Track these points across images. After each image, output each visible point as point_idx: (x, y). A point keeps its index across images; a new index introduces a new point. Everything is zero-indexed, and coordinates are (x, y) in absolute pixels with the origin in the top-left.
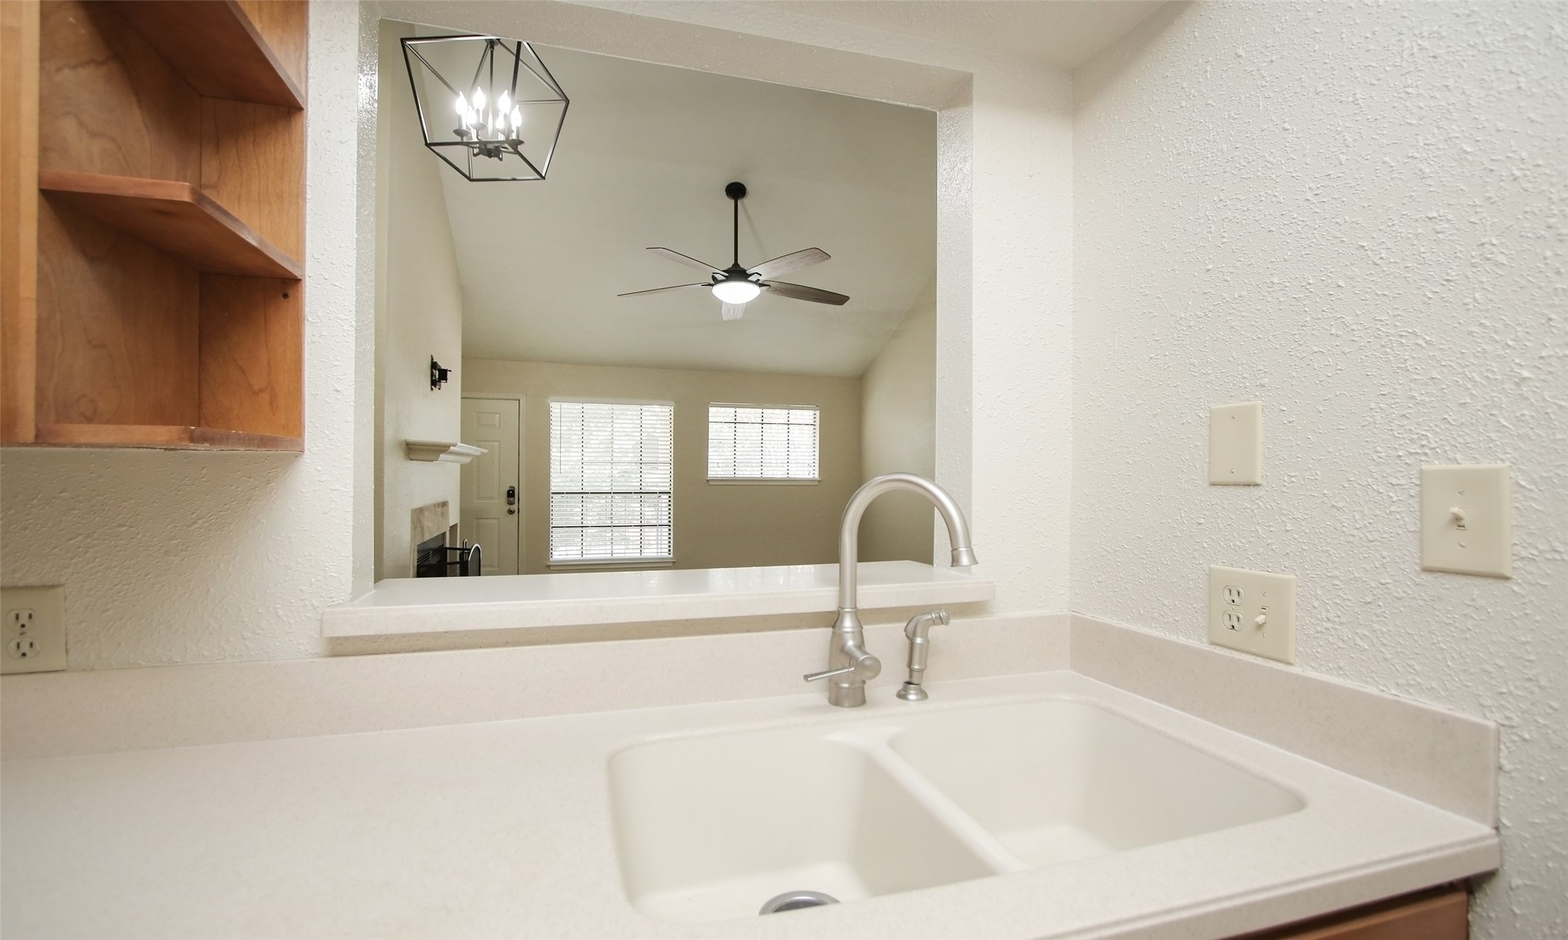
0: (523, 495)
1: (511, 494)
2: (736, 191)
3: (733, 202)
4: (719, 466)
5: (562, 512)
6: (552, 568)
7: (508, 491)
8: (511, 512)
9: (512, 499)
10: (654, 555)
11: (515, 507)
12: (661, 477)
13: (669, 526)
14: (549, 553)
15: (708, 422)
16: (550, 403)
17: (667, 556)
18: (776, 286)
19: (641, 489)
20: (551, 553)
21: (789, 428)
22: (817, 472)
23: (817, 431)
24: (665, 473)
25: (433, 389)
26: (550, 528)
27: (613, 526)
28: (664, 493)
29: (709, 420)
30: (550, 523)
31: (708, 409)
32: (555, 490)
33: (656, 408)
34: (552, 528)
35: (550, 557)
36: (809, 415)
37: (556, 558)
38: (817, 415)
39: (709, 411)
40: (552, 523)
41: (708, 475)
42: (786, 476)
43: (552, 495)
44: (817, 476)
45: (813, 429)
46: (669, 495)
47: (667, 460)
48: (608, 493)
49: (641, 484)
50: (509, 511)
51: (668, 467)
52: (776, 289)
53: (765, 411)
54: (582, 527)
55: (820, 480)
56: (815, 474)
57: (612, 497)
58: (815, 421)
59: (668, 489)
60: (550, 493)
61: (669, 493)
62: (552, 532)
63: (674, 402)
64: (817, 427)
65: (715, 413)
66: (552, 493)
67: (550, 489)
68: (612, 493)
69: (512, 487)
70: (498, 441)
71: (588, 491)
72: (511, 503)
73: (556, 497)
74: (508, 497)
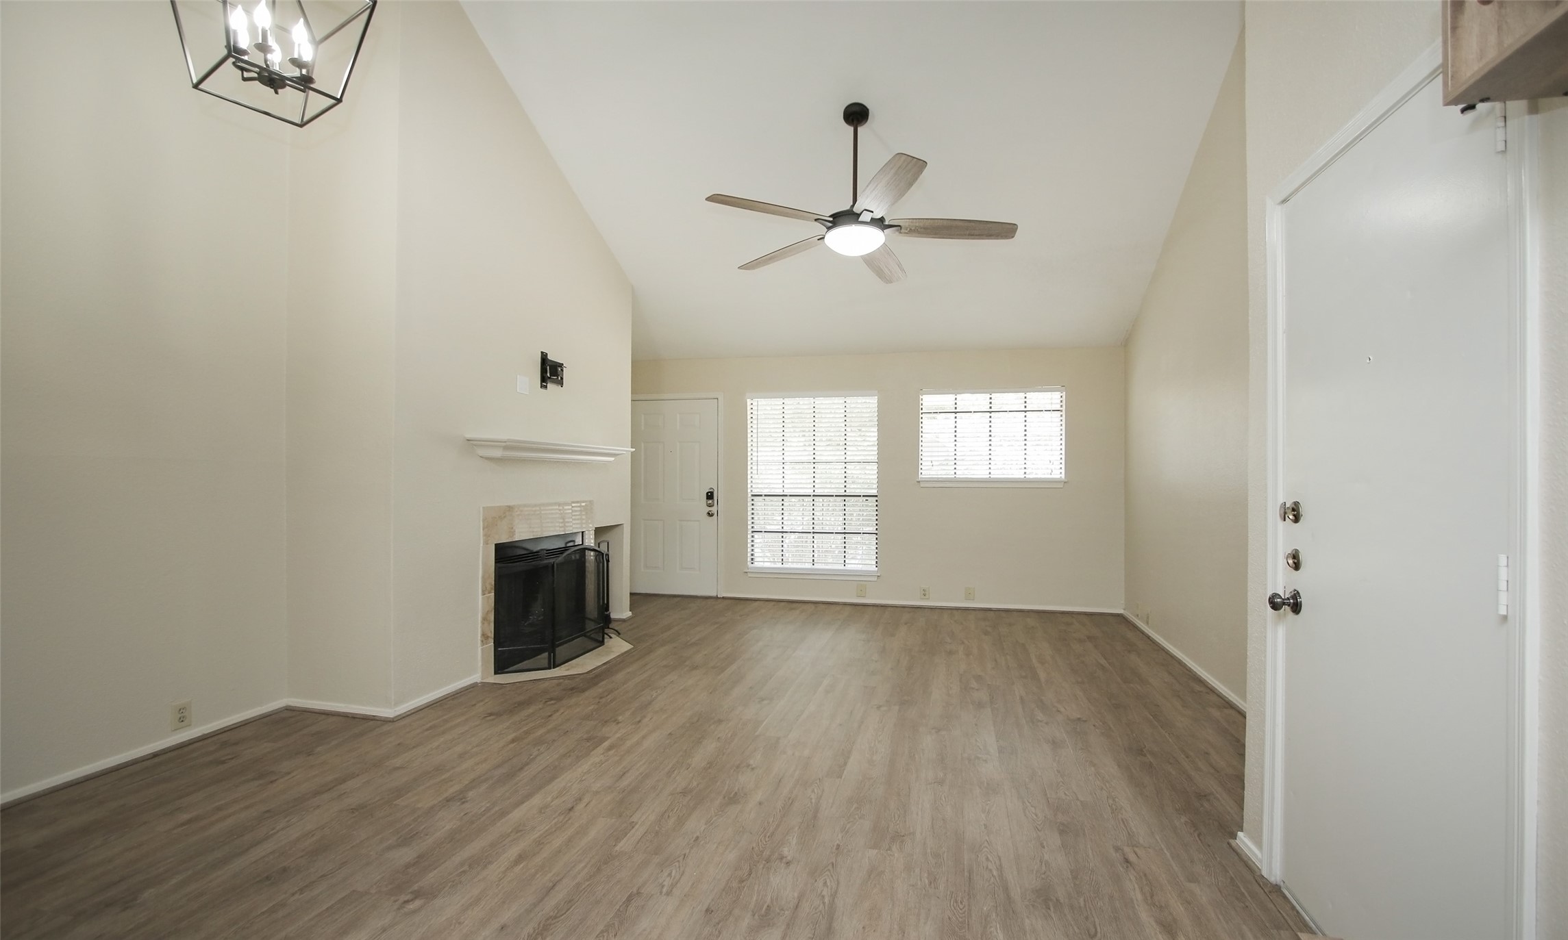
0: (720, 495)
1: (710, 496)
2: (856, 115)
3: (852, 129)
4: (933, 465)
5: (764, 516)
6: (750, 575)
7: (707, 493)
8: (710, 515)
9: (710, 501)
10: (860, 567)
11: (714, 510)
12: (866, 478)
13: (876, 534)
14: (749, 559)
15: (921, 411)
16: (748, 400)
17: (874, 568)
18: (909, 225)
19: (845, 491)
20: (752, 559)
21: (1025, 416)
22: (1063, 471)
23: (1063, 418)
24: (872, 472)
25: (546, 387)
26: (750, 532)
27: (814, 533)
28: (863, 496)
29: (922, 409)
30: (749, 527)
31: (921, 397)
32: (756, 492)
33: (861, 400)
34: (753, 532)
35: (748, 563)
36: (1054, 399)
37: (756, 564)
38: (1064, 397)
39: (922, 399)
40: (752, 527)
41: (920, 476)
42: (1022, 476)
43: (753, 498)
44: (1063, 476)
45: (1059, 416)
46: (876, 498)
47: (875, 458)
48: (810, 496)
49: (845, 486)
50: (709, 514)
51: (875, 466)
52: (911, 229)
53: (994, 396)
54: (783, 532)
55: (1066, 480)
56: (1061, 473)
57: (813, 500)
58: (1061, 406)
59: (874, 492)
60: (750, 495)
61: (876, 496)
62: (753, 536)
63: (877, 392)
64: (1063, 413)
65: (929, 401)
66: (752, 495)
67: (749, 491)
68: (814, 496)
69: (712, 488)
70: (699, 442)
71: (789, 494)
72: (710, 506)
73: (756, 499)
74: (707, 499)
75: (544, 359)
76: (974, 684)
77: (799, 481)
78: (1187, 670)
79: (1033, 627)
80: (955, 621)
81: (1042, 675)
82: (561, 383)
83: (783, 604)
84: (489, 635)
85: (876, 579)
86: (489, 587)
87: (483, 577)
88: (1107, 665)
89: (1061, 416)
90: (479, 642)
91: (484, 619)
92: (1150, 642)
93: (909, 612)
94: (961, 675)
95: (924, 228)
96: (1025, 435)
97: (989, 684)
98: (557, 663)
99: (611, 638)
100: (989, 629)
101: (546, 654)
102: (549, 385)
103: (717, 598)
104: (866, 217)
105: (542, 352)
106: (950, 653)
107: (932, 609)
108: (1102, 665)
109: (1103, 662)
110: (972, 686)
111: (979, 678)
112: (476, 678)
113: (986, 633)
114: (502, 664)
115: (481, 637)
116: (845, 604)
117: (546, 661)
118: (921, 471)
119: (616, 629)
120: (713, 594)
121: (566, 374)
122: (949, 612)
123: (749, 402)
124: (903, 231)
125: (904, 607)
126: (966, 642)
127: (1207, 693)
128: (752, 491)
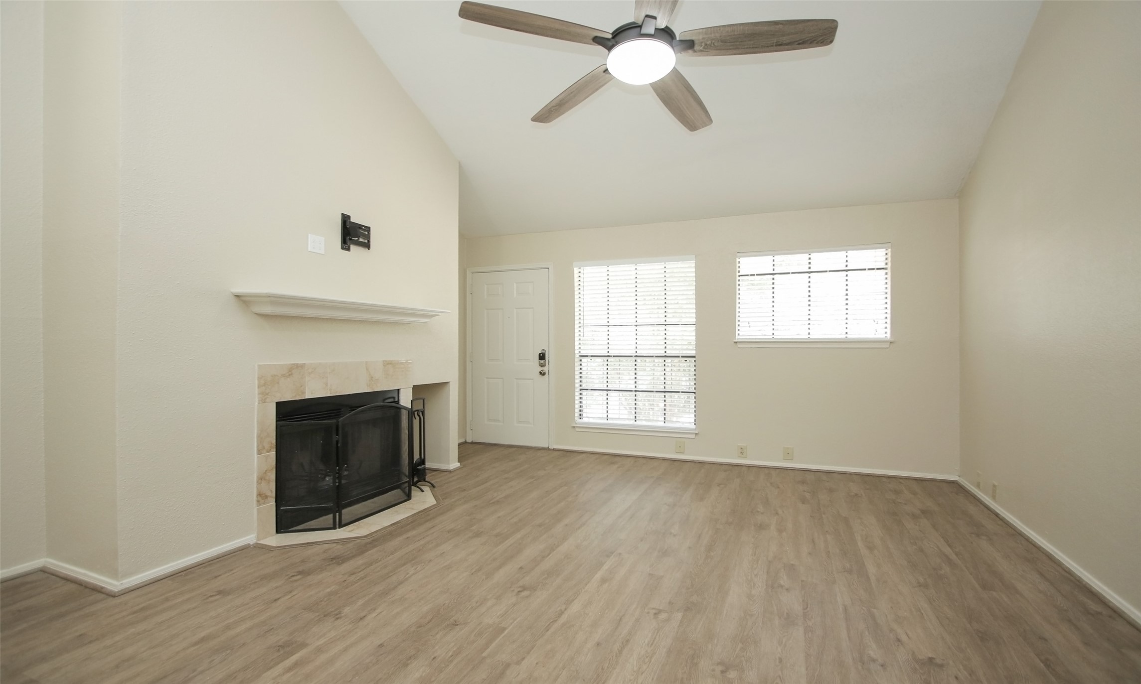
0: (552, 357)
1: (542, 357)
4: (751, 326)
5: (591, 375)
6: (579, 430)
7: (540, 354)
8: (542, 374)
9: (542, 362)
10: (679, 425)
11: (546, 369)
12: (685, 339)
13: (694, 393)
14: (577, 415)
15: (738, 274)
16: (575, 269)
17: (693, 426)
18: (703, 38)
19: (665, 352)
20: (580, 415)
21: (847, 275)
22: (888, 330)
23: (889, 276)
24: (690, 334)
25: (348, 249)
26: (577, 390)
27: (636, 391)
28: (682, 357)
29: (739, 272)
30: (577, 385)
31: (738, 260)
32: (583, 353)
33: (680, 264)
34: (581, 390)
35: (576, 418)
36: (878, 256)
37: (585, 420)
38: (889, 254)
39: (739, 262)
40: (581, 386)
41: (737, 337)
42: (844, 336)
43: (581, 358)
44: (888, 335)
45: (884, 274)
46: (694, 359)
47: (693, 320)
48: (631, 356)
49: (665, 347)
50: (540, 373)
51: (693, 328)
52: (706, 45)
53: (813, 255)
54: (607, 390)
55: (892, 340)
56: (886, 333)
57: (636, 361)
58: (886, 264)
59: (693, 353)
60: (577, 356)
61: (694, 357)
62: (581, 394)
63: (694, 256)
64: (889, 271)
65: (747, 264)
66: (581, 356)
67: (577, 352)
68: (635, 356)
69: (543, 350)
70: (533, 308)
71: (613, 355)
72: (542, 365)
73: (584, 360)
74: (539, 359)
75: (345, 219)
76: (784, 580)
77: (623, 343)
78: (1066, 571)
79: (856, 495)
80: (771, 483)
81: (872, 569)
82: (367, 246)
83: (606, 457)
84: (269, 494)
85: (693, 436)
86: (267, 446)
87: (258, 436)
88: (953, 557)
89: (886, 274)
90: (255, 502)
91: (261, 479)
92: (1000, 522)
93: (725, 471)
94: (770, 562)
95: (722, 42)
96: (847, 295)
97: (802, 581)
98: (343, 522)
99: (422, 491)
100: (808, 495)
101: (331, 516)
102: (352, 247)
103: (548, 449)
104: (649, 29)
105: (342, 214)
106: (761, 527)
107: (749, 467)
108: (946, 556)
109: (947, 550)
110: (782, 582)
111: (791, 569)
112: (250, 539)
113: (804, 501)
114: (284, 524)
115: (257, 497)
116: (664, 459)
117: (331, 521)
118: (739, 332)
119: (432, 482)
120: (546, 446)
121: (375, 238)
122: (766, 471)
123: (576, 270)
124: (697, 47)
125: (721, 464)
126: (780, 512)
127: (1110, 617)
128: (580, 352)
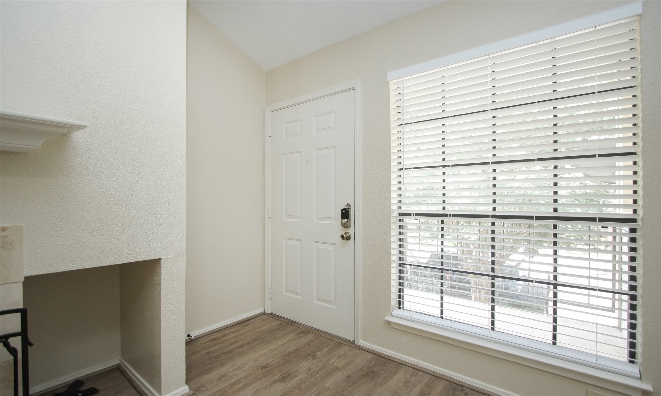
0: (356, 214)
1: (345, 214)
7: (342, 210)
8: (346, 238)
9: (346, 221)
11: (351, 231)
14: (394, 302)
30: (395, 258)
32: (405, 209)
34: (400, 265)
40: (400, 259)
43: (401, 217)
50: (342, 237)
60: (396, 214)
62: (400, 272)
66: (401, 214)
67: (394, 208)
68: (493, 217)
69: (348, 205)
70: (334, 147)
71: (452, 213)
72: (345, 226)
73: (406, 219)
74: (342, 218)
103: (353, 345)
128: (400, 208)
